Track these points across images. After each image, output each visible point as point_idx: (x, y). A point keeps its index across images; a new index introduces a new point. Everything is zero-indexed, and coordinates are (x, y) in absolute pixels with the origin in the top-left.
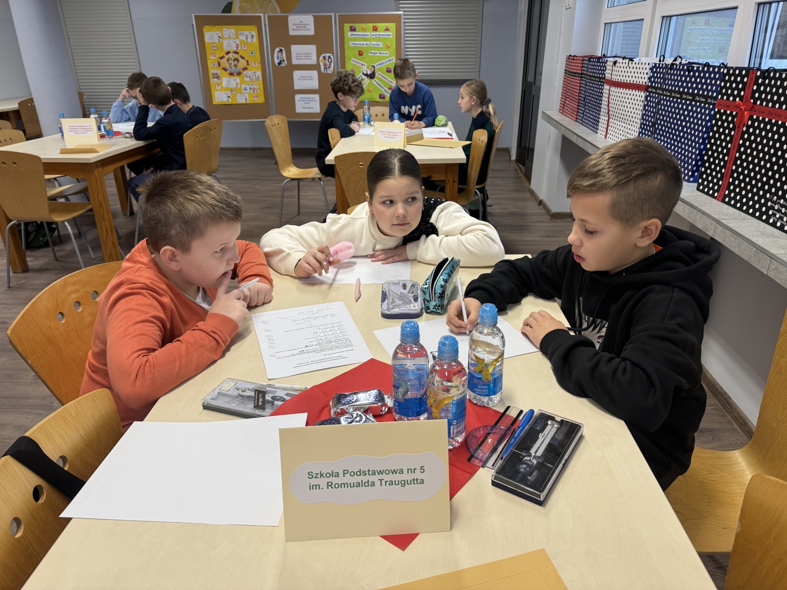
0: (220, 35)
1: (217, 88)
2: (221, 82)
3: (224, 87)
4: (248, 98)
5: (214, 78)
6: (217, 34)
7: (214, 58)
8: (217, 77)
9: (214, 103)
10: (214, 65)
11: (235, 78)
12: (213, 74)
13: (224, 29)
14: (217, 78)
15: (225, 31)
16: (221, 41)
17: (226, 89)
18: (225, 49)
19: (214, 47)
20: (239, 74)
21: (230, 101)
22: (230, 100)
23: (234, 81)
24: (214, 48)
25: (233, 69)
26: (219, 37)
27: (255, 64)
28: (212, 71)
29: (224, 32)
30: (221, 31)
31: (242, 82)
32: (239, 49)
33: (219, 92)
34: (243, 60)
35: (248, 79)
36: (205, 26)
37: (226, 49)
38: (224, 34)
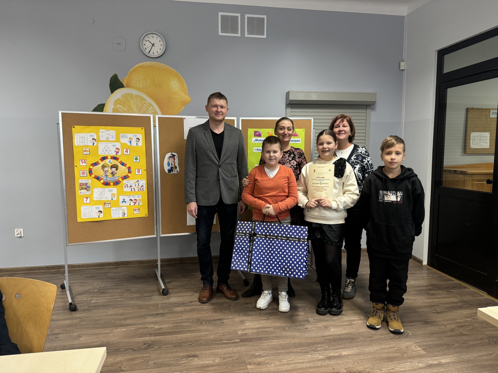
0: (95, 138)
1: (85, 201)
2: (92, 194)
3: (95, 199)
4: (126, 212)
5: (82, 189)
6: (91, 136)
7: (84, 164)
8: (86, 187)
9: (79, 220)
10: (84, 173)
11: (110, 189)
12: (81, 184)
13: (100, 130)
14: (86, 189)
15: (102, 132)
16: (95, 145)
17: (97, 203)
18: (100, 154)
19: (85, 151)
20: (117, 183)
21: (102, 217)
22: (102, 215)
23: (109, 193)
24: (84, 153)
25: (110, 178)
26: (93, 139)
27: (139, 171)
28: (79, 180)
29: (100, 133)
30: (97, 133)
31: (120, 193)
32: (120, 153)
33: (87, 207)
34: (124, 167)
35: (129, 189)
36: (75, 126)
37: (102, 154)
38: (100, 136)
